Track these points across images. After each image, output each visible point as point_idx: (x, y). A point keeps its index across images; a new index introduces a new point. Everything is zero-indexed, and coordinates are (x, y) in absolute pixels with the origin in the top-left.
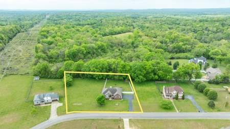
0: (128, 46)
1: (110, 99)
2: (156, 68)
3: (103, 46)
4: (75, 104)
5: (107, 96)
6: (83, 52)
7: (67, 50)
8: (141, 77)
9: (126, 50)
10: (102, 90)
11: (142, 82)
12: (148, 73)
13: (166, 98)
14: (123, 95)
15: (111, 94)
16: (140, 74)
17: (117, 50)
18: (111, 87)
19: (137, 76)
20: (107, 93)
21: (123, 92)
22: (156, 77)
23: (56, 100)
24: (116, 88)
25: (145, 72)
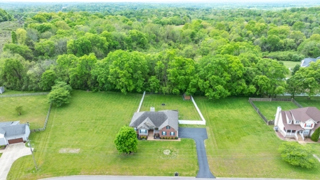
0: (185, 40)
1: (151, 138)
2: (250, 68)
3: (140, 36)
4: (64, 151)
5: (143, 130)
6: (102, 44)
7: (72, 40)
8: (220, 87)
9: (181, 46)
10: (132, 116)
11: (221, 98)
12: (235, 79)
13: (287, 137)
14: (181, 127)
15: (151, 124)
16: (218, 82)
17: (166, 45)
18: (152, 109)
19: (211, 87)
20: (142, 124)
21: (181, 122)
22: (252, 88)
23: (20, 140)
24: (165, 112)
25: (228, 77)
